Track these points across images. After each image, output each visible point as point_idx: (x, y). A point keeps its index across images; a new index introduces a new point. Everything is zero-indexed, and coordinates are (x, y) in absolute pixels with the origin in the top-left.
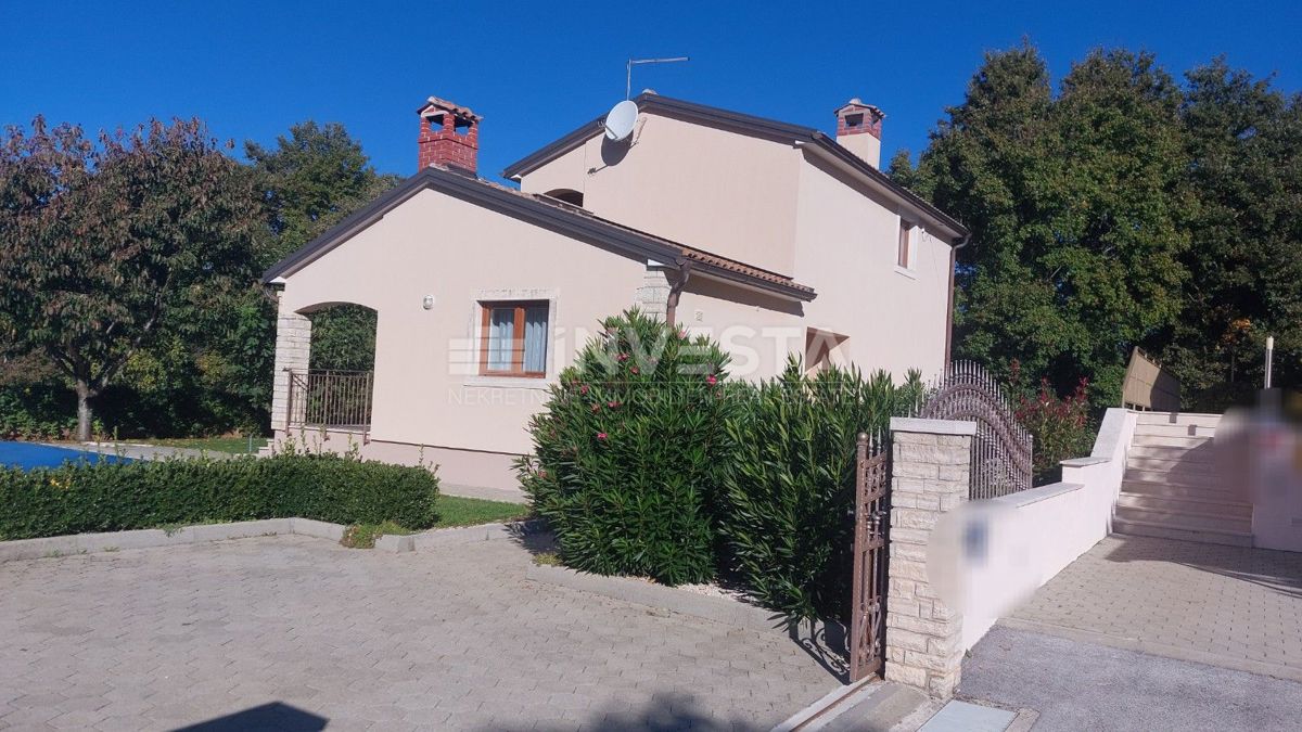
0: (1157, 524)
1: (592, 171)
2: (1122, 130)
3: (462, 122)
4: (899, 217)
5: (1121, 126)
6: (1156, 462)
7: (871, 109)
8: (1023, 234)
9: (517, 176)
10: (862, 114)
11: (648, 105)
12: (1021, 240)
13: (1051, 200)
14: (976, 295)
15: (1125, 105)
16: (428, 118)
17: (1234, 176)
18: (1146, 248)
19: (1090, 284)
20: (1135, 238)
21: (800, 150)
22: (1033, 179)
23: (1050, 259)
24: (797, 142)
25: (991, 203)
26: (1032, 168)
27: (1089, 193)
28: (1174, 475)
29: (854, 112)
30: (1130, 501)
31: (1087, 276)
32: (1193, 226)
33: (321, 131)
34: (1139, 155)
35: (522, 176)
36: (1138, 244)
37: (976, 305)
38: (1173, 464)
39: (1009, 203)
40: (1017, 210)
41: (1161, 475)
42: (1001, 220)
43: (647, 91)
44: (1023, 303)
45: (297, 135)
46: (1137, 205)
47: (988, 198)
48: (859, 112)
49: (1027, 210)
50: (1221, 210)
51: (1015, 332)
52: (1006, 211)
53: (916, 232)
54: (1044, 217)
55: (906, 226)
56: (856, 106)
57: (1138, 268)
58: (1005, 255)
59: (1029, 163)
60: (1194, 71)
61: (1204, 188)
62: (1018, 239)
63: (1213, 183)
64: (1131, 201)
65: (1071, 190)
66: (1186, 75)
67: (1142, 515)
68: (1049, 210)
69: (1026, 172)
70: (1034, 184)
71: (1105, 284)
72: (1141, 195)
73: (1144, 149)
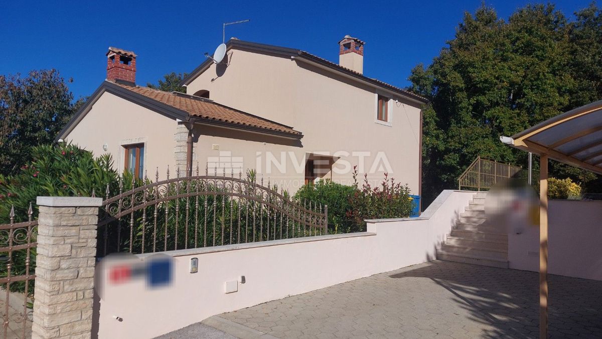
0: (461, 255)
1: (213, 80)
2: (528, 44)
3: (126, 59)
4: (376, 95)
5: (528, 42)
6: (475, 220)
7: (355, 41)
8: (472, 101)
9: (184, 85)
10: (350, 43)
11: (231, 45)
12: (471, 104)
13: (484, 82)
14: (450, 134)
15: (530, 32)
16: (110, 57)
17: (592, 64)
18: (541, 105)
19: (510, 126)
20: (535, 100)
21: (294, 61)
22: (474, 72)
23: (488, 114)
24: (292, 57)
25: (453, 86)
26: (474, 67)
27: (508, 78)
28: (481, 227)
29: (347, 42)
30: (453, 242)
31: (508, 122)
32: (571, 92)
33: (178, 76)
34: (537, 56)
35: (187, 85)
36: (536, 103)
37: (450, 140)
38: (483, 221)
39: (463, 86)
40: (467, 89)
41: (475, 227)
42: (459, 95)
43: (232, 38)
44: (471, 137)
45: (167, 79)
46: (535, 83)
47: (452, 84)
48: (349, 42)
49: (473, 89)
50: (585, 83)
51: (468, 152)
52: (461, 90)
53: (391, 103)
54: (482, 92)
55: (383, 99)
56: (348, 39)
57: (536, 116)
58: (463, 113)
59: (472, 65)
60: (579, 11)
61: (577, 72)
62: (469, 104)
63: (582, 68)
64: (531, 81)
65: (495, 77)
66: (575, 14)
67: (455, 250)
68: (485, 89)
69: (470, 69)
70: (475, 75)
71: (518, 125)
72: (536, 77)
73: (539, 53)
